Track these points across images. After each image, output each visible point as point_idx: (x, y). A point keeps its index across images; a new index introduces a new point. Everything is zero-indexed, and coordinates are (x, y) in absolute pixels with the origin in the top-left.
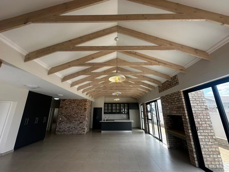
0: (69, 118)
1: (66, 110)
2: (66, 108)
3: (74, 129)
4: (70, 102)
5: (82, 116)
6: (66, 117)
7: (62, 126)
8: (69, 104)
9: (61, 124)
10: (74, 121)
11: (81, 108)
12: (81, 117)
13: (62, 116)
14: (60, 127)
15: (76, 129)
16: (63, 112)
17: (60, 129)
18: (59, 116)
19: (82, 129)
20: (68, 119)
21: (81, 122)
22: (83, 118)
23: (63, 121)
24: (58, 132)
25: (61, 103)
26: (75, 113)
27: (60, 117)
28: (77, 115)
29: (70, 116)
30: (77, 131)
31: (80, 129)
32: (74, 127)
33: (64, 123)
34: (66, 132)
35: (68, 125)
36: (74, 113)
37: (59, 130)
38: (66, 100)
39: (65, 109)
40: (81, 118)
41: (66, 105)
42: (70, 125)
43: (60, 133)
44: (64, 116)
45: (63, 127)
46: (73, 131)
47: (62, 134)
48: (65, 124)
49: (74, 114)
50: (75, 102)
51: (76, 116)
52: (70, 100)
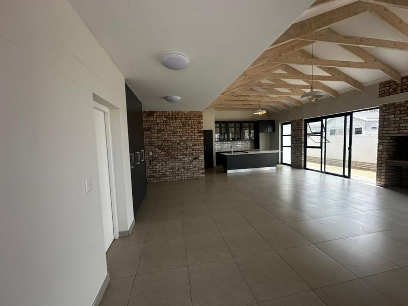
0: (170, 151)
1: (159, 135)
2: (159, 131)
3: (183, 170)
4: (166, 117)
5: (195, 145)
6: (163, 150)
7: (158, 167)
8: (165, 121)
9: (154, 163)
10: (182, 157)
11: (192, 129)
12: (194, 147)
13: (153, 147)
14: (154, 169)
15: (187, 170)
16: (153, 140)
17: (154, 172)
18: (148, 147)
19: (199, 170)
20: (168, 153)
21: (194, 157)
22: (198, 150)
23: (157, 158)
24: (152, 179)
25: (144, 119)
26: (181, 141)
27: (149, 149)
28: (186, 144)
29: (171, 146)
30: (189, 174)
31: (195, 169)
32: (184, 168)
33: (161, 160)
34: (168, 178)
35: (171, 165)
36: (178, 141)
37: (152, 174)
38: (154, 112)
39: (158, 133)
40: (193, 150)
41: (158, 124)
42: (174, 164)
43: (157, 180)
44: (158, 147)
45: (161, 169)
46: (183, 174)
47: (161, 181)
48: (163, 162)
49: (178, 144)
50: (176, 119)
51: (183, 147)
52: (165, 112)
